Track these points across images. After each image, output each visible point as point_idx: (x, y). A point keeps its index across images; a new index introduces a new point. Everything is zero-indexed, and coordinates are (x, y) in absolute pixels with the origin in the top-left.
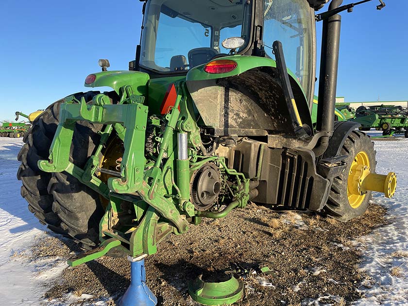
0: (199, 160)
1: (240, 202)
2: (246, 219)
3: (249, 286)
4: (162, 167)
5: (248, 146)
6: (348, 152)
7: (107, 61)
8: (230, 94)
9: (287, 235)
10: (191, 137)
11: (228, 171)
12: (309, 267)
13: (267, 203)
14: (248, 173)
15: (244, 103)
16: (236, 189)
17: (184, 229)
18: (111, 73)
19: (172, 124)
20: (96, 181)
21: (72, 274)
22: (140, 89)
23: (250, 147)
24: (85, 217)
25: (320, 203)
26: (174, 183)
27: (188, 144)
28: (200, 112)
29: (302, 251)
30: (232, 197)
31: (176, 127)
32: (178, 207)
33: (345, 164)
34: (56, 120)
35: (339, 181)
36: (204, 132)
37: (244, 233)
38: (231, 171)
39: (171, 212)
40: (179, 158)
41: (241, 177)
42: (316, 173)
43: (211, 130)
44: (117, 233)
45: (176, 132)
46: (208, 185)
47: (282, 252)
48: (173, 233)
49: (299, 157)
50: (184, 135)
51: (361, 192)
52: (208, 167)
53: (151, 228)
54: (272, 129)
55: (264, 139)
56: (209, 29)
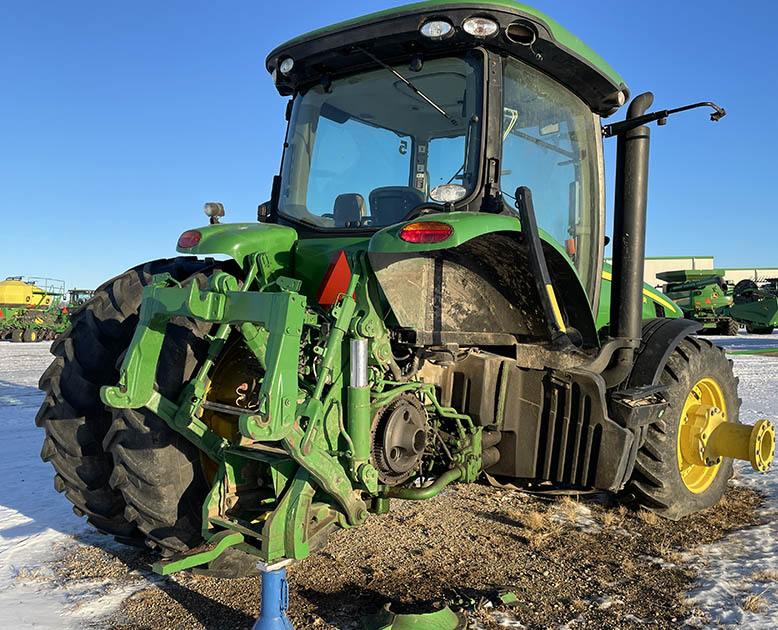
0: (388, 388)
1: (464, 472)
2: (478, 514)
3: (478, 626)
4: (323, 398)
5: (477, 364)
6: (677, 379)
7: (220, 208)
8: (444, 269)
9: (559, 541)
10: (375, 346)
11: (441, 410)
12: (592, 596)
13: (517, 476)
14: (478, 416)
15: (470, 285)
16: (455, 446)
17: (359, 517)
18: (227, 228)
19: (343, 326)
20: (197, 428)
21: (141, 607)
22: (279, 257)
23: (483, 367)
24: (174, 494)
25: (615, 475)
26: (343, 429)
27: (369, 358)
28: (391, 304)
29: (583, 569)
30: (448, 461)
31: (349, 330)
32: (349, 474)
33: (664, 401)
34: (118, 313)
35: (659, 435)
36: (396, 337)
37: (473, 538)
38: (448, 411)
39: (338, 481)
40: (353, 385)
41: (465, 423)
42: (607, 418)
43: (409, 335)
44: (236, 522)
45: (348, 337)
46: (403, 435)
47: (545, 570)
48: (338, 524)
49: (575, 386)
50: (362, 344)
51: (707, 459)
52: (403, 401)
53: (301, 510)
54: (524, 333)
55: (510, 352)
56: (408, 140)
